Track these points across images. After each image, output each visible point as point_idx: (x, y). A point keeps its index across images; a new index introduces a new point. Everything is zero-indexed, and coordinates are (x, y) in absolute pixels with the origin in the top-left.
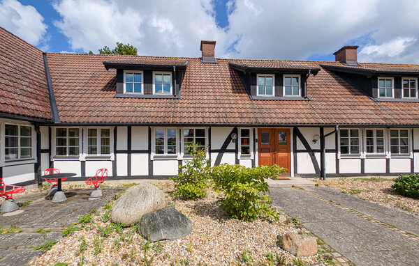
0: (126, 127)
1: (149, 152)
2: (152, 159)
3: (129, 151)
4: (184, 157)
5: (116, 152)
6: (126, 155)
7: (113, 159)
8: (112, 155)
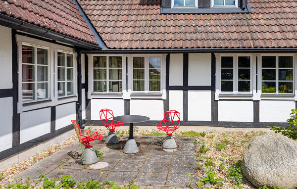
0: (182, 55)
1: (212, 88)
2: (217, 98)
3: (185, 87)
4: (262, 96)
5: (169, 88)
6: (181, 93)
7: (164, 97)
8: (163, 91)
